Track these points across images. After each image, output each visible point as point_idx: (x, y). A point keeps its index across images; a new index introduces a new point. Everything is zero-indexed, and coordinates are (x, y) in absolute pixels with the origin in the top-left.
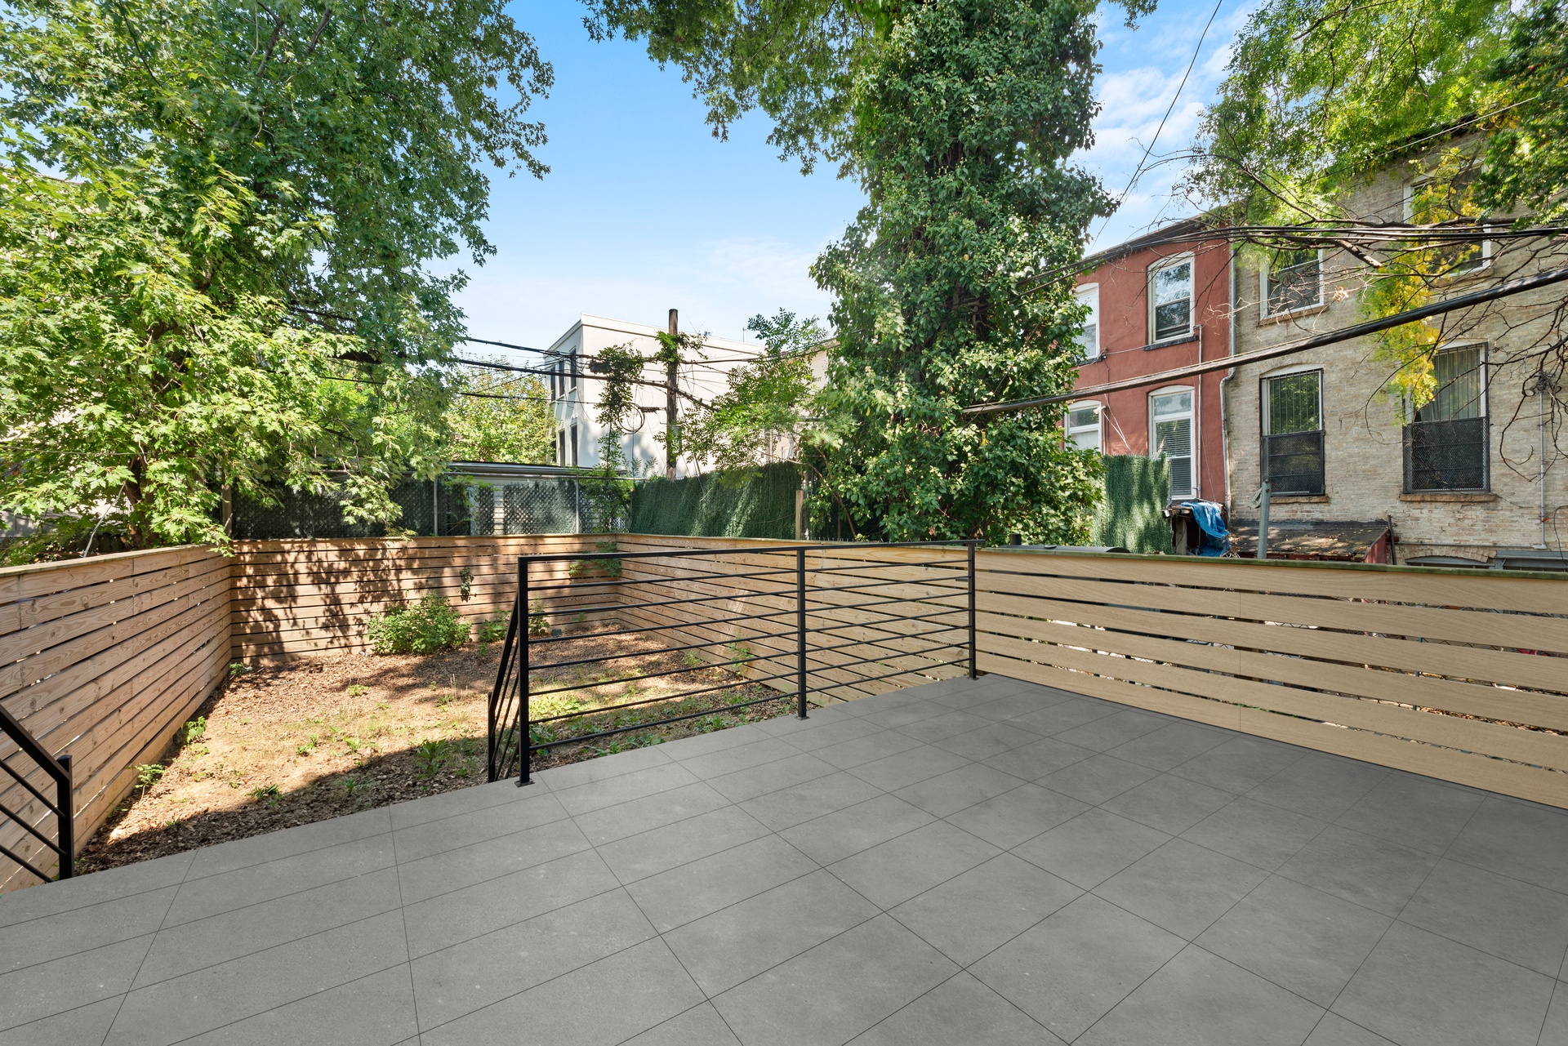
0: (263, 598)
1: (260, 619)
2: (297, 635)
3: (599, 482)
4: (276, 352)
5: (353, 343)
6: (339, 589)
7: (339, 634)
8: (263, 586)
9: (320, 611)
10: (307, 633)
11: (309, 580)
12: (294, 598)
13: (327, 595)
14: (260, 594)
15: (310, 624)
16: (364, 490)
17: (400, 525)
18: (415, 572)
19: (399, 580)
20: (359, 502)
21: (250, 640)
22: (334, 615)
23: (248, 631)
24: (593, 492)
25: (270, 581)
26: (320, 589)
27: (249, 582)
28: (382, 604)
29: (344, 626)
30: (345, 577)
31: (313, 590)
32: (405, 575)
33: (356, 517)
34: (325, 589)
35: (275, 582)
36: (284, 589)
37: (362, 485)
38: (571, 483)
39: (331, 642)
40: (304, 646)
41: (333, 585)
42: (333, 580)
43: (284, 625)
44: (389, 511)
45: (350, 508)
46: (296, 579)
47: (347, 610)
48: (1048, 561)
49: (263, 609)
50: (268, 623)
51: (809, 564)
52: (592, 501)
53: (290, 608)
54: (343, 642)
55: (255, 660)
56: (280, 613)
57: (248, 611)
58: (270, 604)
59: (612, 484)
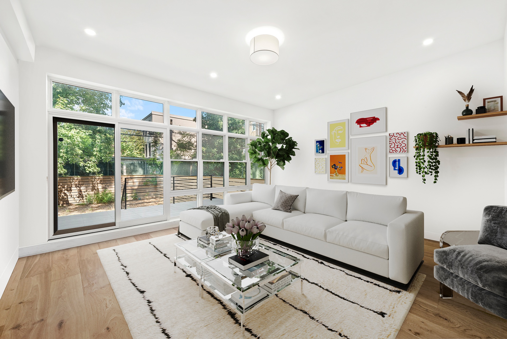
0: (64, 190)
1: (64, 195)
2: (72, 199)
3: (151, 162)
4: (73, 136)
5: (90, 132)
6: (81, 188)
7: (81, 199)
8: (64, 188)
9: (77, 194)
10: (74, 199)
11: (75, 186)
12: (71, 190)
13: (79, 190)
14: (63, 189)
15: (75, 196)
16: (91, 165)
17: (99, 173)
18: (102, 184)
19: (98, 186)
20: (89, 167)
21: (61, 200)
22: (80, 194)
23: (61, 198)
24: (150, 164)
25: (66, 186)
26: (77, 188)
27: (61, 187)
28: (94, 192)
29: (82, 197)
30: (83, 186)
31: (76, 188)
32: (99, 185)
33: (89, 171)
34: (78, 188)
35: (67, 187)
36: (69, 188)
37: (91, 164)
38: (144, 162)
39: (80, 201)
40: (74, 202)
41: (80, 187)
42: (80, 186)
43: (69, 197)
44: (97, 169)
45: (88, 169)
46: (72, 186)
47: (83, 193)
48: (216, 178)
49: (64, 193)
50: (65, 196)
51: (175, 179)
52: (150, 167)
53: (70, 193)
54: (82, 201)
55: (62, 205)
56: (68, 194)
57: (61, 193)
58: (66, 192)
59: (155, 162)
